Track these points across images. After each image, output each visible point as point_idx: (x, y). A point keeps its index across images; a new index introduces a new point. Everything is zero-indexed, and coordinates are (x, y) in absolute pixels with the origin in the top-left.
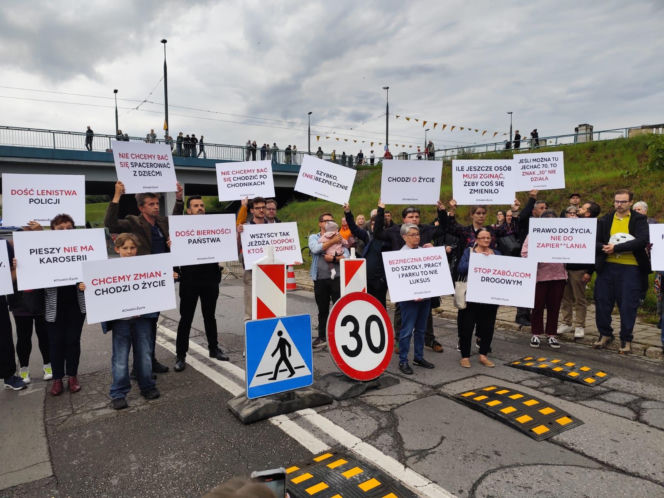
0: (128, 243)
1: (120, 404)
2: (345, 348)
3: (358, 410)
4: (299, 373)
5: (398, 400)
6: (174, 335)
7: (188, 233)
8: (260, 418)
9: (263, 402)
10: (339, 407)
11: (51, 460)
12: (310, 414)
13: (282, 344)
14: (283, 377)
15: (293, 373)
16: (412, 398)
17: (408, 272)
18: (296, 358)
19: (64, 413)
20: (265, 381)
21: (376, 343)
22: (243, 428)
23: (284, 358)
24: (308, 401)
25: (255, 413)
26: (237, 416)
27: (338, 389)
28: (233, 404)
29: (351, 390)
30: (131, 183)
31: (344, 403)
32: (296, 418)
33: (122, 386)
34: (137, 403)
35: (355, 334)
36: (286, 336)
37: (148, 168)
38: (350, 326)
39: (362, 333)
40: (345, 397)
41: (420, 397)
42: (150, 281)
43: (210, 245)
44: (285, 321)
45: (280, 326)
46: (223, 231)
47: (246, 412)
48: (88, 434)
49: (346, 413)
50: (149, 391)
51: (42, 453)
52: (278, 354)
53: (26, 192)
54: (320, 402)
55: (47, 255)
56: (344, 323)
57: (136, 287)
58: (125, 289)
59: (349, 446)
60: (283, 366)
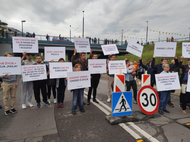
0: (79, 67)
1: (74, 113)
2: (143, 104)
3: (148, 125)
4: (128, 110)
5: (162, 123)
6: (87, 93)
7: (93, 64)
8: (116, 123)
9: (117, 118)
10: (141, 123)
11: (57, 128)
12: (132, 124)
13: (123, 100)
14: (123, 111)
15: (126, 110)
16: (167, 123)
17: (164, 81)
18: (127, 105)
19: (59, 114)
20: (117, 111)
21: (153, 103)
22: (111, 126)
23: (123, 105)
24: (131, 120)
25: (115, 121)
26: (109, 122)
27: (140, 117)
28: (107, 117)
29: (145, 117)
30: (78, 49)
31: (143, 122)
32: (128, 125)
33: (75, 108)
34: (79, 113)
35: (146, 99)
36: (124, 98)
37: (83, 45)
38: (145, 97)
39: (149, 99)
40: (143, 120)
41: (170, 123)
42: (84, 78)
43: (99, 68)
44: (124, 93)
45: (123, 95)
46: (103, 64)
47: (112, 121)
48: (66, 121)
49: (144, 125)
50: (82, 110)
51: (54, 125)
52: (122, 104)
53: (50, 52)
54: (135, 120)
55: (58, 69)
56: (143, 95)
57: (81, 80)
58: (78, 80)
59: (148, 138)
60: (123, 107)
